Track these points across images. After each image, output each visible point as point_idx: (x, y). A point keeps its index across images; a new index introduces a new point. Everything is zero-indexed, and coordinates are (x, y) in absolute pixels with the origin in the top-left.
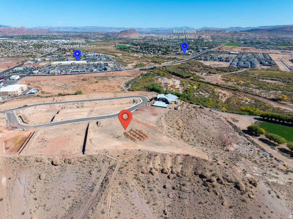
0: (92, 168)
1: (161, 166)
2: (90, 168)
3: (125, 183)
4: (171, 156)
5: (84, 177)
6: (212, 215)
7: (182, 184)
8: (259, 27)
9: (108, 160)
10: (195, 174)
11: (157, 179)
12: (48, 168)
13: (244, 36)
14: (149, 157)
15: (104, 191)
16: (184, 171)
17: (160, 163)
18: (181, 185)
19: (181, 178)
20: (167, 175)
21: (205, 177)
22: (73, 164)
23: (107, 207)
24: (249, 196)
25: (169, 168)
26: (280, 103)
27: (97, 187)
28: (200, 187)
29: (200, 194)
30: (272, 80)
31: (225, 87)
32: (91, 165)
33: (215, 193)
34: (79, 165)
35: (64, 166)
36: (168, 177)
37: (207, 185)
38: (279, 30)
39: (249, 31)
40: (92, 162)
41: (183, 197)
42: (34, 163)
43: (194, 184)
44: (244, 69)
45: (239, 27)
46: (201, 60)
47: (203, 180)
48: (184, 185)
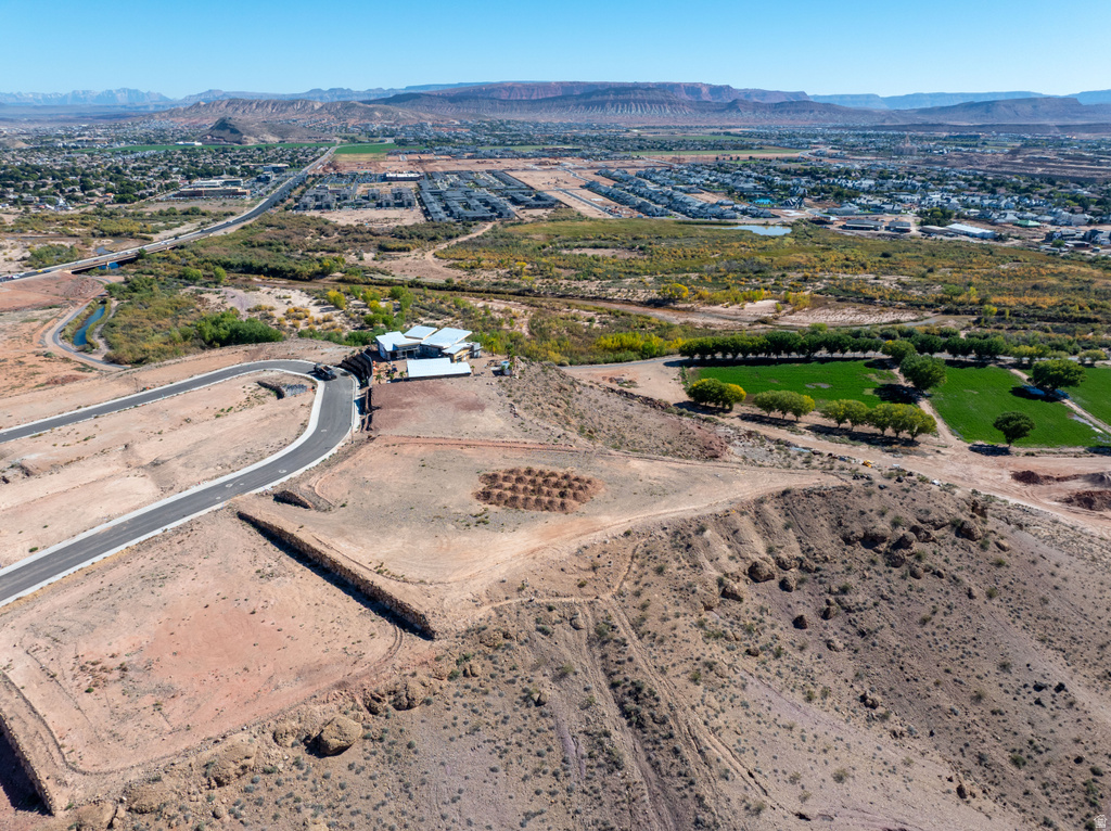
0: (518, 680)
1: (738, 558)
2: (513, 682)
3: (707, 669)
4: (742, 514)
5: (520, 731)
6: (974, 639)
7: (837, 590)
8: (408, 88)
9: (554, 616)
10: (848, 541)
11: (762, 610)
12: (312, 786)
13: (383, 118)
14: (681, 546)
15: (671, 736)
16: (812, 546)
17: (729, 552)
18: (837, 593)
19: (821, 572)
20: (774, 583)
21: (883, 539)
22: (428, 702)
23: (744, 783)
24: (998, 545)
25: (765, 555)
26: (678, 309)
27: (623, 740)
28: (887, 575)
29: (901, 595)
30: (596, 247)
31: (484, 287)
32: (506, 668)
33: (934, 573)
34: (456, 695)
35: (384, 731)
36: (784, 586)
37: (903, 561)
38: (483, 98)
39: (387, 101)
40: (499, 653)
41: (872, 629)
42: (209, 799)
43: (867, 574)
44: (481, 224)
45: (342, 90)
46: (306, 207)
47: (879, 552)
48: (844, 590)
